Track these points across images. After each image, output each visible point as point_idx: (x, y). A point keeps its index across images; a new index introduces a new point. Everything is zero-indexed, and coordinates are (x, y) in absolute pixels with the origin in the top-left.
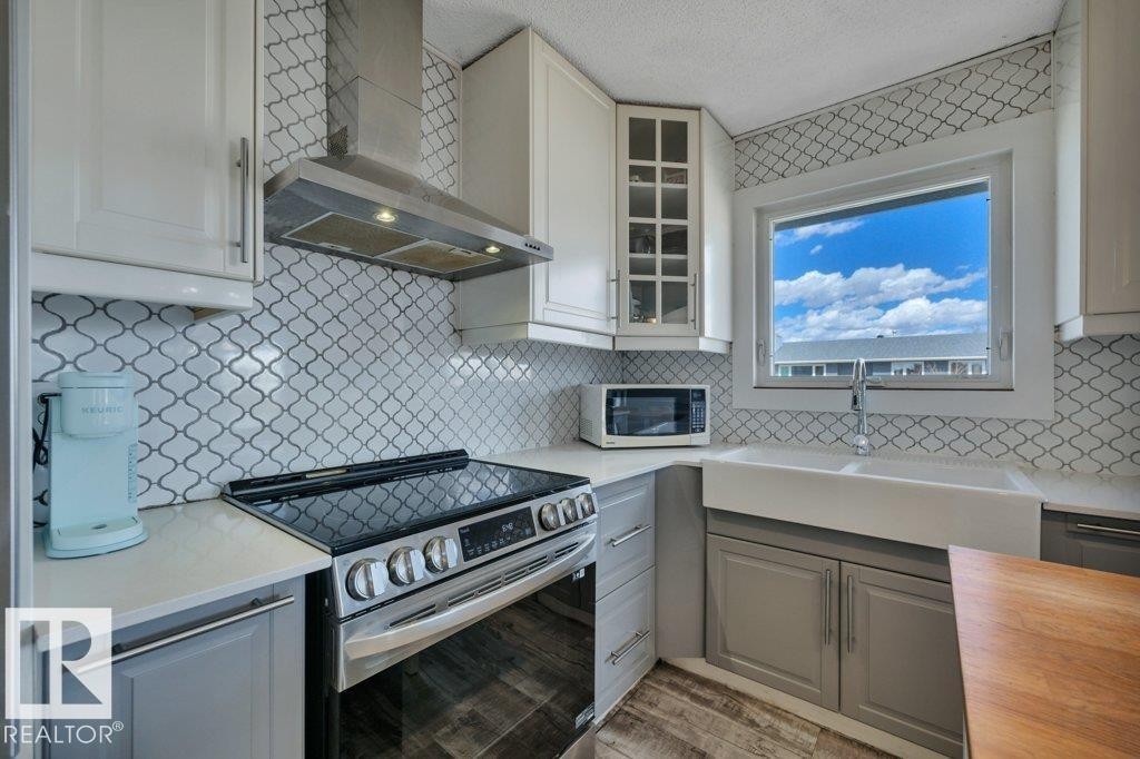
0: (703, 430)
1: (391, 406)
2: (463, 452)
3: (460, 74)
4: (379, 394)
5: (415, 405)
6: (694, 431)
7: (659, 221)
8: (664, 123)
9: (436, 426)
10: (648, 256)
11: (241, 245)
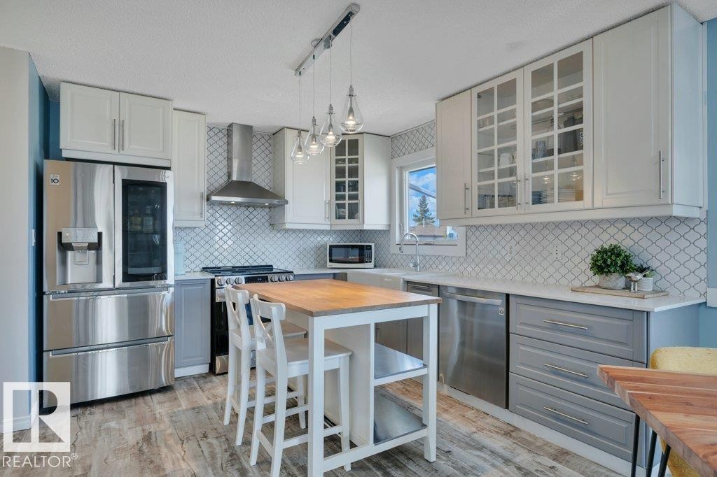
0: (371, 262)
1: (247, 250)
2: (272, 266)
3: (272, 136)
4: (243, 246)
5: (255, 250)
6: (366, 262)
7: (347, 179)
8: (349, 141)
9: (263, 257)
10: (343, 193)
11: (202, 214)
